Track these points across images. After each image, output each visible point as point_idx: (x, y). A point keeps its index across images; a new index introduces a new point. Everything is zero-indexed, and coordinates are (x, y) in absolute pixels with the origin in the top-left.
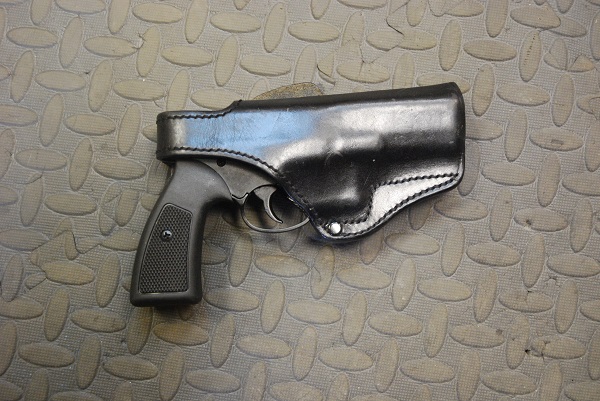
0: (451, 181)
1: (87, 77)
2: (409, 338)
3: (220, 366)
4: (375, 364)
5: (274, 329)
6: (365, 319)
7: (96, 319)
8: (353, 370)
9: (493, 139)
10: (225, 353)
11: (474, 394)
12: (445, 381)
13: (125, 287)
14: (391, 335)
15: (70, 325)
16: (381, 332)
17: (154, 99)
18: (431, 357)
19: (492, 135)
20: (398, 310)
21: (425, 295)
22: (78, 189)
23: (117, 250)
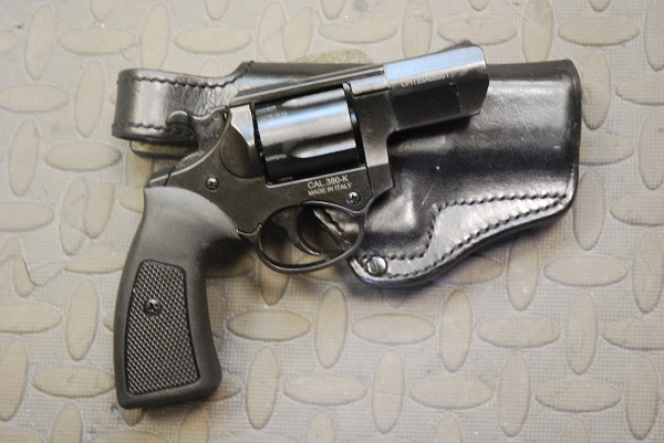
0: (555, 204)
1: (20, 33)
2: (542, 349)
3: (263, 426)
4: (495, 394)
5: (337, 360)
6: (472, 329)
7: (70, 379)
8: (465, 408)
9: (624, 41)
10: (269, 405)
11: (653, 422)
12: (606, 407)
13: (107, 327)
14: (515, 347)
15: (32, 392)
16: (498, 346)
17: (121, 51)
18: (579, 374)
19: (624, 35)
20: (520, 309)
21: (557, 281)
22: (24, 192)
23: (90, 273)
